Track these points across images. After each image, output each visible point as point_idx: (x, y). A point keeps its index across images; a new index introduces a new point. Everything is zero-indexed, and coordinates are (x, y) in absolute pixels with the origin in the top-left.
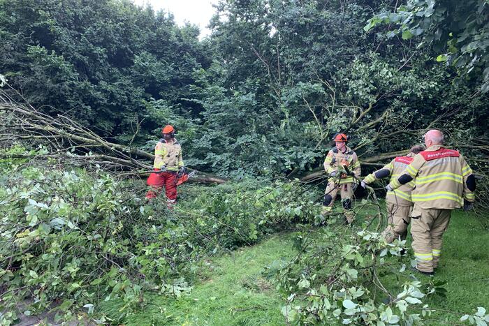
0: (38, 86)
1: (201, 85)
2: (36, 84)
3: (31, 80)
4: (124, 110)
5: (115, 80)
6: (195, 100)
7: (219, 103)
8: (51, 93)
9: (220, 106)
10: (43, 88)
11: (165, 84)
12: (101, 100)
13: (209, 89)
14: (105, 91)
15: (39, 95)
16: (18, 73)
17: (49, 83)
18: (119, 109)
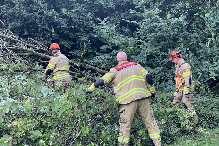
0: (17, 15)
1: (140, 10)
2: (15, 13)
3: (12, 11)
4: (79, 31)
5: (73, 7)
6: (135, 22)
7: (154, 24)
8: (25, 20)
9: (155, 27)
10: (20, 17)
11: (111, 10)
12: (62, 25)
13: (146, 13)
14: (65, 17)
15: (17, 22)
16: (4, 6)
17: (25, 13)
18: (75, 30)
